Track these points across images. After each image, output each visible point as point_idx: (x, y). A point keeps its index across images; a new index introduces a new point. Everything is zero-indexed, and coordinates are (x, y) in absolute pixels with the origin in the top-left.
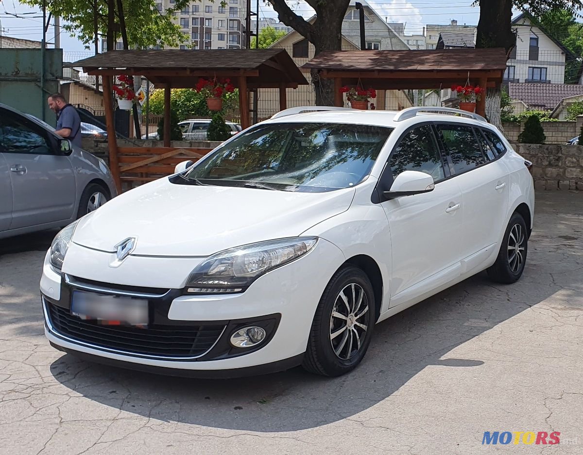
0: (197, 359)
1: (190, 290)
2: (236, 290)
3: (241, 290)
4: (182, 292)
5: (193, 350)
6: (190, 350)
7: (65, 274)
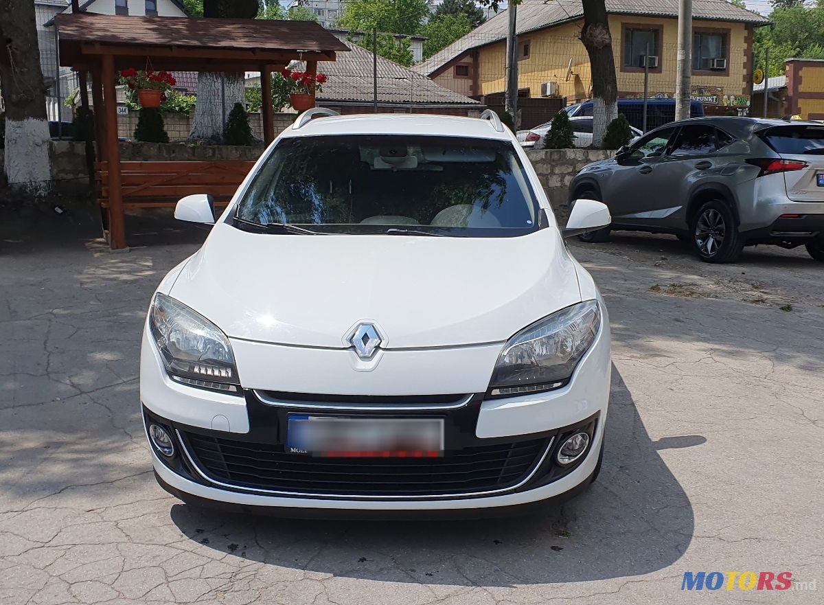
0: (515, 489)
1: (496, 392)
2: (556, 385)
3: (559, 384)
4: (487, 396)
5: (502, 477)
6: (498, 478)
7: (252, 389)
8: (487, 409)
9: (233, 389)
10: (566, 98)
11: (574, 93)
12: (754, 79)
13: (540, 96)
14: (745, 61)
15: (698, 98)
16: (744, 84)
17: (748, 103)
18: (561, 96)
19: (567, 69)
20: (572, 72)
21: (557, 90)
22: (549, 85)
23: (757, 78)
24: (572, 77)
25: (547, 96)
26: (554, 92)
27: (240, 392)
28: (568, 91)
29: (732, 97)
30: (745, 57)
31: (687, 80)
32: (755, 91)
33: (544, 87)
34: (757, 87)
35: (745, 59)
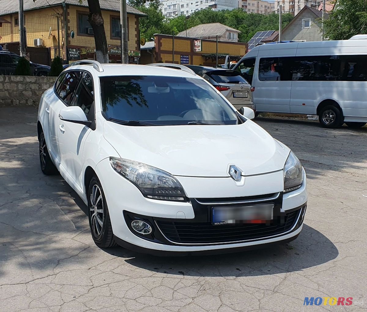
0: (290, 232)
2: (299, 187)
4: (284, 193)
5: (286, 227)
6: (284, 227)
7: (194, 198)
8: (285, 198)
9: (182, 199)
10: (50, 48)
11: (53, 45)
12: (141, 43)
13: (33, 46)
14: (136, 34)
15: (117, 51)
16: (136, 45)
17: (140, 55)
18: (45, 47)
19: (49, 33)
20: (51, 34)
21: (43, 43)
22: (38, 40)
23: (142, 42)
24: (52, 37)
25: (37, 46)
26: (41, 44)
27: (187, 200)
28: (49, 44)
29: (132, 51)
30: (136, 32)
31: (126, 43)
32: (142, 49)
33: (36, 42)
34: (142, 47)
35: (136, 33)
